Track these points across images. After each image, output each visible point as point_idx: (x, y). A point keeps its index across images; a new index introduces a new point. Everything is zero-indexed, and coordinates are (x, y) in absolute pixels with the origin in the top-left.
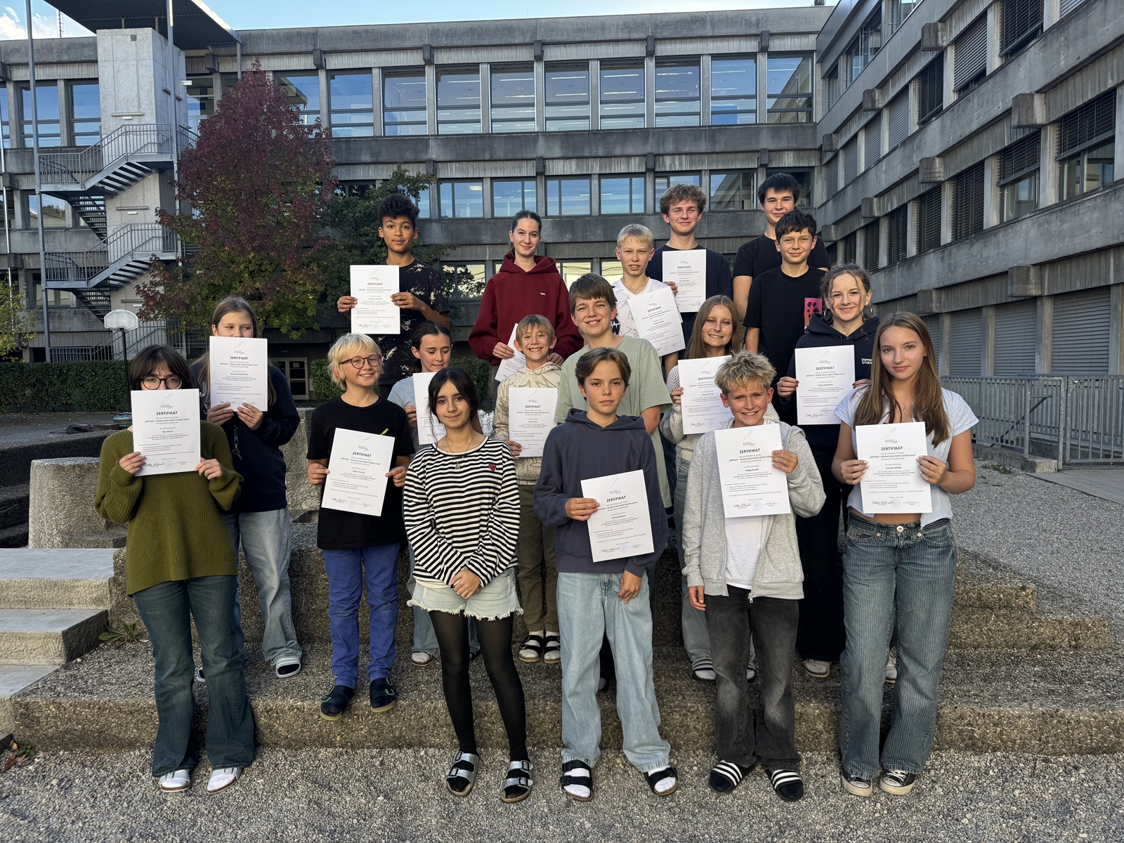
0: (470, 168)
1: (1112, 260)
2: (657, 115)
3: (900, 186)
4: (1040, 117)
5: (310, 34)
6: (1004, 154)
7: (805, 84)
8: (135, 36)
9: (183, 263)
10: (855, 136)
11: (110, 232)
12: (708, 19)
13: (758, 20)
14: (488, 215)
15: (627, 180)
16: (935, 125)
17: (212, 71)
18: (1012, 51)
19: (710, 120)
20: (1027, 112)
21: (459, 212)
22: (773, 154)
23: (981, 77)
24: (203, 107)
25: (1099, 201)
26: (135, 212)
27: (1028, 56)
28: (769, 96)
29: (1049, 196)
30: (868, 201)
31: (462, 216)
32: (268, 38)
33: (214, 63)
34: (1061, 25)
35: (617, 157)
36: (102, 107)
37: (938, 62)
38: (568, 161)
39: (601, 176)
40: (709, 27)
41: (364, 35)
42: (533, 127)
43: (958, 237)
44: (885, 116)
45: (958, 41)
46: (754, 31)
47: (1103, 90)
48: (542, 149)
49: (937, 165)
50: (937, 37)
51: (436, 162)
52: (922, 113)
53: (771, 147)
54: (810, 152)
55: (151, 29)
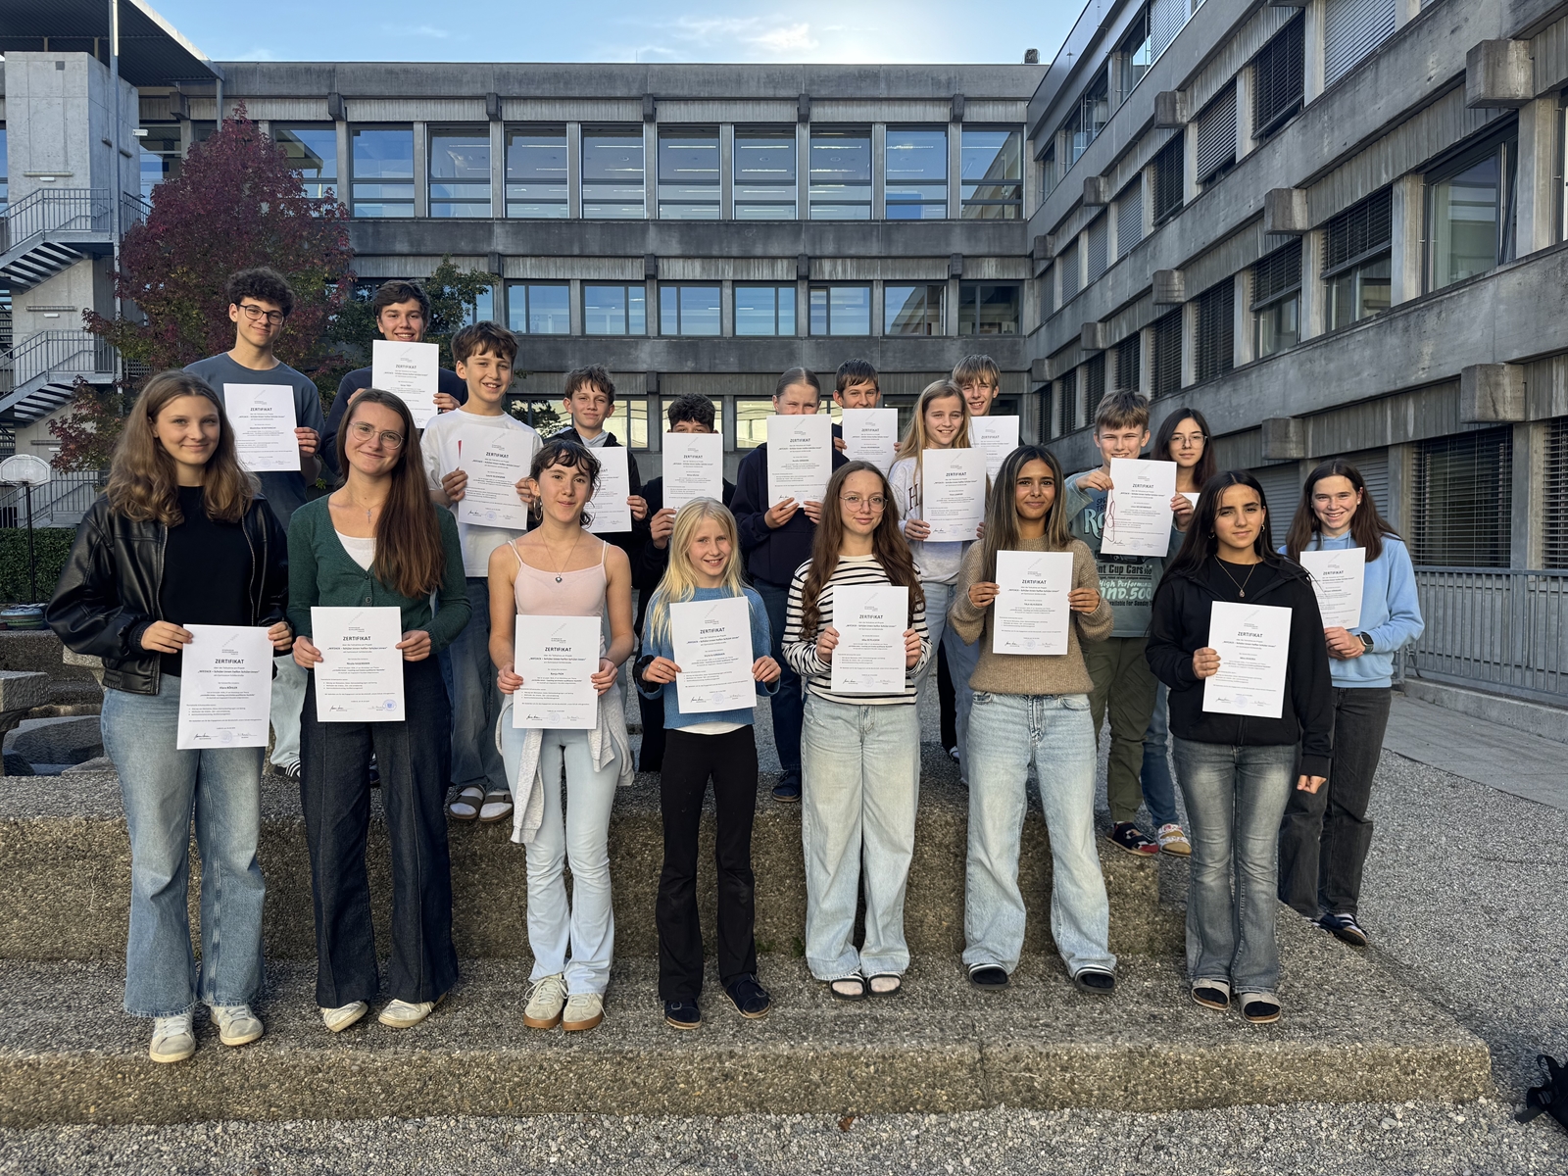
0: (551, 266)
1: (1389, 413)
2: (813, 203)
3: (1131, 309)
4: (1300, 220)
5: (324, 71)
6: (1259, 267)
7: (1012, 169)
8: (63, 63)
9: (123, 389)
10: (1075, 241)
11: (16, 341)
12: (882, 75)
13: (950, 79)
14: (577, 332)
15: (771, 290)
16: (1173, 227)
17: (180, 118)
18: (1267, 133)
19: (883, 213)
20: (1284, 214)
21: (537, 326)
22: (968, 262)
23: (1229, 165)
24: (166, 167)
25: (1371, 333)
26: (56, 315)
27: (1284, 140)
28: (964, 183)
29: (1313, 324)
30: (1090, 327)
31: (541, 331)
32: (263, 75)
33: (183, 106)
34: (1324, 100)
35: (758, 258)
36: (10, 163)
37: (1177, 144)
38: (690, 261)
39: (736, 283)
40: (883, 85)
41: (402, 76)
42: (641, 212)
43: (1203, 378)
44: (1113, 213)
45: (1202, 116)
46: (943, 94)
47: (1376, 187)
48: (653, 243)
49: (1176, 281)
50: (1174, 110)
51: (502, 256)
52: (1159, 210)
53: (966, 252)
54: (1018, 260)
55: (86, 54)
